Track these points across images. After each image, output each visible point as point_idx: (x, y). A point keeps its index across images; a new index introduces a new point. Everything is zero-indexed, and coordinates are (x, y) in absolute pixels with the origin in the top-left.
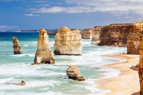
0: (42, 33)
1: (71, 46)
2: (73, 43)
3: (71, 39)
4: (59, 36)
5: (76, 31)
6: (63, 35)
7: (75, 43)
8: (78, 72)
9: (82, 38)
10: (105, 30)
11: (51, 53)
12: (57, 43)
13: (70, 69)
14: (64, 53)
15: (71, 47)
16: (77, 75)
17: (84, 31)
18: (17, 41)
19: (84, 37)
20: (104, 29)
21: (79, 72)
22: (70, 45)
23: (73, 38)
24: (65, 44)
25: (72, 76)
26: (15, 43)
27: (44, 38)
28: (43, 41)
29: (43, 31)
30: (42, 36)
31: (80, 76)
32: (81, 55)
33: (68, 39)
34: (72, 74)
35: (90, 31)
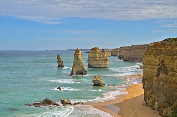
0: (77, 52)
3: (100, 56)
8: (101, 80)
11: (84, 66)
12: (90, 59)
13: (95, 78)
18: (60, 57)
22: (100, 61)
24: (96, 60)
25: (97, 83)
26: (59, 59)
27: (79, 55)
28: (78, 57)
29: (78, 50)
30: (77, 54)
31: (102, 83)
32: (108, 68)
33: (98, 56)
34: (96, 82)
35: (118, 51)
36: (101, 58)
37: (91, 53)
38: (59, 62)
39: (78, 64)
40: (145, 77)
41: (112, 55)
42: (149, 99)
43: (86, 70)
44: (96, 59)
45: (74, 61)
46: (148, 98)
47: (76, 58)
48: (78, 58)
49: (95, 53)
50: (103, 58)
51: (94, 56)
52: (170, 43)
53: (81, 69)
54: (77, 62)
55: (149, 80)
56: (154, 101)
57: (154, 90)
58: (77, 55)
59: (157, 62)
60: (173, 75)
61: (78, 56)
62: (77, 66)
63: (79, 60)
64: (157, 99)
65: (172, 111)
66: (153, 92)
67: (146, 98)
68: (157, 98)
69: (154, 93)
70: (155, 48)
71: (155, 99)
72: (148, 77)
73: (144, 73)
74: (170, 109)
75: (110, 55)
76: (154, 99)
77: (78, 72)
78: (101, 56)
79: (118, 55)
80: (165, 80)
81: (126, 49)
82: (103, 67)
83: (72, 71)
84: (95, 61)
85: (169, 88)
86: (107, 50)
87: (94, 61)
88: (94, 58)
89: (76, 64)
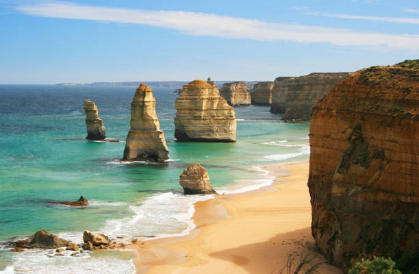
0: (141, 93)
1: (212, 121)
2: (215, 115)
3: (212, 105)
4: (187, 99)
6: (194, 97)
7: (220, 115)
8: (204, 179)
11: (160, 137)
12: (182, 115)
13: (188, 172)
14: (196, 137)
15: (212, 124)
16: (203, 186)
17: (256, 85)
18: (95, 108)
20: (296, 84)
21: (208, 179)
22: (210, 119)
23: (217, 103)
24: (199, 118)
25: (191, 187)
26: (90, 113)
27: (147, 104)
28: (143, 110)
29: (143, 88)
30: (141, 99)
31: (208, 188)
32: (233, 141)
33: (205, 105)
34: (190, 184)
35: (271, 88)
36: (214, 113)
37: (184, 97)
38: (91, 121)
39: (143, 130)
40: (314, 173)
41: (254, 103)
42: (322, 232)
43: (167, 148)
44: (198, 114)
45: (132, 120)
46: (319, 230)
47: (138, 113)
48: (142, 113)
49: (197, 97)
50: (221, 111)
51: (192, 106)
52: (380, 78)
53: (152, 145)
54: (141, 122)
55: (324, 181)
56: (333, 239)
57: (334, 210)
58: (141, 104)
59: (344, 132)
60: (381, 168)
61: (143, 106)
62: (141, 135)
63: (145, 117)
64: (340, 232)
66: (332, 213)
67: (315, 230)
68: (341, 230)
69: (335, 217)
70: (343, 92)
71: (336, 233)
72: (322, 172)
75: (248, 101)
76: (334, 232)
78: (215, 107)
79: (270, 102)
80: (361, 181)
81: (293, 84)
82: (218, 137)
83: (127, 151)
84: (197, 121)
85: (370, 202)
86: (239, 86)
87: (194, 122)
88: (195, 111)
89: (138, 129)
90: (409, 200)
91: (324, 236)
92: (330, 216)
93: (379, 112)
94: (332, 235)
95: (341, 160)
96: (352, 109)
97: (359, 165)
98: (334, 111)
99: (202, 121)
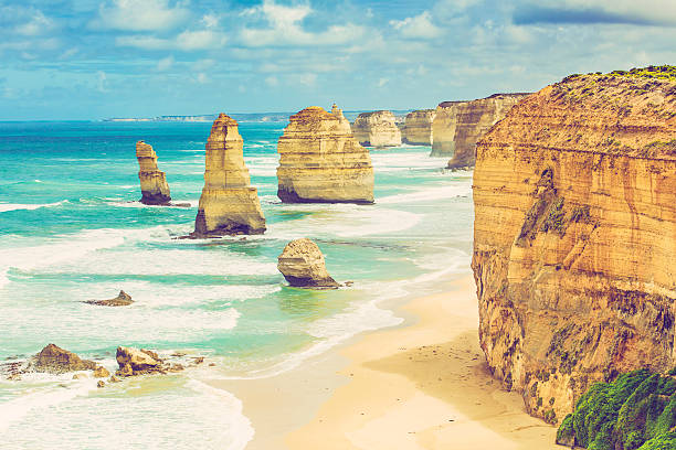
0: (221, 128)
1: (336, 171)
5: (383, 118)
6: (308, 134)
7: (349, 161)
8: (317, 261)
9: (404, 140)
10: (471, 114)
11: (252, 196)
12: (288, 162)
13: (291, 251)
14: (311, 197)
15: (335, 175)
16: (315, 273)
17: (409, 116)
18: (153, 154)
19: (410, 139)
20: (469, 111)
21: (322, 260)
22: (333, 169)
23: (343, 142)
24: (314, 167)
25: (296, 275)
26: (146, 161)
27: (230, 145)
28: (224, 155)
29: (224, 120)
30: (221, 138)
31: (322, 274)
32: (369, 203)
33: (324, 146)
34: (295, 270)
35: (432, 119)
36: (339, 159)
37: (292, 135)
38: (146, 174)
39: (225, 187)
40: (482, 247)
42: (494, 341)
43: (263, 215)
44: (314, 160)
45: (208, 171)
46: (490, 338)
47: (216, 159)
48: (223, 160)
49: (313, 134)
50: (349, 156)
51: (305, 149)
53: (239, 209)
54: (221, 174)
55: (497, 260)
56: (512, 350)
57: (511, 305)
58: (221, 146)
59: (527, 181)
60: (581, 235)
61: (225, 149)
62: (221, 194)
63: (227, 167)
64: (521, 341)
65: (570, 391)
66: (509, 310)
67: (484, 338)
68: (524, 337)
69: (514, 316)
71: (516, 342)
72: (494, 245)
73: (478, 227)
74: (566, 383)
75: (396, 140)
76: (513, 340)
77: (225, 222)
78: (340, 149)
79: (432, 140)
80: (552, 259)
81: (464, 111)
82: (345, 196)
83: (200, 219)
84: (313, 172)
85: (568, 291)
87: (308, 173)
88: (309, 156)
89: (218, 185)
90: (627, 287)
91: (498, 347)
92: (506, 315)
93: (580, 147)
94: (510, 345)
95: (522, 224)
96: (538, 143)
97: (549, 232)
98: (511, 148)
99: (320, 172)
